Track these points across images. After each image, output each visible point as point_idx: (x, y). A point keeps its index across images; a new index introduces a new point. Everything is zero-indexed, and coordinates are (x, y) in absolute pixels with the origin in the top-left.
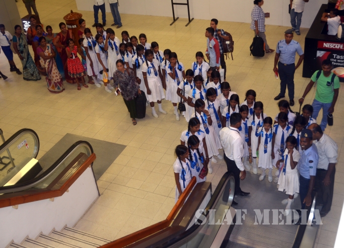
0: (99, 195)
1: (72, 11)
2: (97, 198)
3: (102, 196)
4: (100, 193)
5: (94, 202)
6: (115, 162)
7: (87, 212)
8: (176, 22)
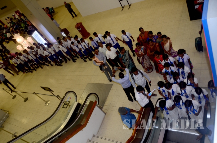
0: (105, 114)
1: (77, 23)
2: (105, 116)
3: (107, 114)
4: (106, 113)
5: (104, 118)
6: (109, 94)
7: (102, 124)
8: (124, 8)
